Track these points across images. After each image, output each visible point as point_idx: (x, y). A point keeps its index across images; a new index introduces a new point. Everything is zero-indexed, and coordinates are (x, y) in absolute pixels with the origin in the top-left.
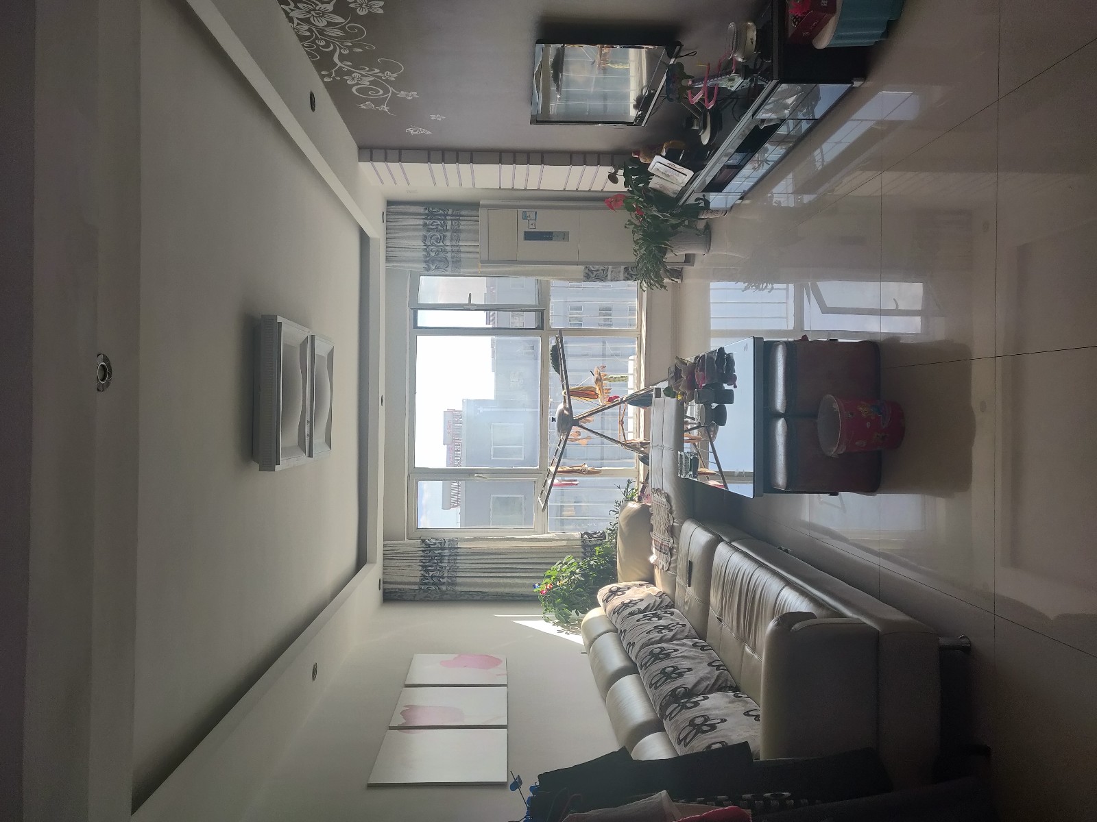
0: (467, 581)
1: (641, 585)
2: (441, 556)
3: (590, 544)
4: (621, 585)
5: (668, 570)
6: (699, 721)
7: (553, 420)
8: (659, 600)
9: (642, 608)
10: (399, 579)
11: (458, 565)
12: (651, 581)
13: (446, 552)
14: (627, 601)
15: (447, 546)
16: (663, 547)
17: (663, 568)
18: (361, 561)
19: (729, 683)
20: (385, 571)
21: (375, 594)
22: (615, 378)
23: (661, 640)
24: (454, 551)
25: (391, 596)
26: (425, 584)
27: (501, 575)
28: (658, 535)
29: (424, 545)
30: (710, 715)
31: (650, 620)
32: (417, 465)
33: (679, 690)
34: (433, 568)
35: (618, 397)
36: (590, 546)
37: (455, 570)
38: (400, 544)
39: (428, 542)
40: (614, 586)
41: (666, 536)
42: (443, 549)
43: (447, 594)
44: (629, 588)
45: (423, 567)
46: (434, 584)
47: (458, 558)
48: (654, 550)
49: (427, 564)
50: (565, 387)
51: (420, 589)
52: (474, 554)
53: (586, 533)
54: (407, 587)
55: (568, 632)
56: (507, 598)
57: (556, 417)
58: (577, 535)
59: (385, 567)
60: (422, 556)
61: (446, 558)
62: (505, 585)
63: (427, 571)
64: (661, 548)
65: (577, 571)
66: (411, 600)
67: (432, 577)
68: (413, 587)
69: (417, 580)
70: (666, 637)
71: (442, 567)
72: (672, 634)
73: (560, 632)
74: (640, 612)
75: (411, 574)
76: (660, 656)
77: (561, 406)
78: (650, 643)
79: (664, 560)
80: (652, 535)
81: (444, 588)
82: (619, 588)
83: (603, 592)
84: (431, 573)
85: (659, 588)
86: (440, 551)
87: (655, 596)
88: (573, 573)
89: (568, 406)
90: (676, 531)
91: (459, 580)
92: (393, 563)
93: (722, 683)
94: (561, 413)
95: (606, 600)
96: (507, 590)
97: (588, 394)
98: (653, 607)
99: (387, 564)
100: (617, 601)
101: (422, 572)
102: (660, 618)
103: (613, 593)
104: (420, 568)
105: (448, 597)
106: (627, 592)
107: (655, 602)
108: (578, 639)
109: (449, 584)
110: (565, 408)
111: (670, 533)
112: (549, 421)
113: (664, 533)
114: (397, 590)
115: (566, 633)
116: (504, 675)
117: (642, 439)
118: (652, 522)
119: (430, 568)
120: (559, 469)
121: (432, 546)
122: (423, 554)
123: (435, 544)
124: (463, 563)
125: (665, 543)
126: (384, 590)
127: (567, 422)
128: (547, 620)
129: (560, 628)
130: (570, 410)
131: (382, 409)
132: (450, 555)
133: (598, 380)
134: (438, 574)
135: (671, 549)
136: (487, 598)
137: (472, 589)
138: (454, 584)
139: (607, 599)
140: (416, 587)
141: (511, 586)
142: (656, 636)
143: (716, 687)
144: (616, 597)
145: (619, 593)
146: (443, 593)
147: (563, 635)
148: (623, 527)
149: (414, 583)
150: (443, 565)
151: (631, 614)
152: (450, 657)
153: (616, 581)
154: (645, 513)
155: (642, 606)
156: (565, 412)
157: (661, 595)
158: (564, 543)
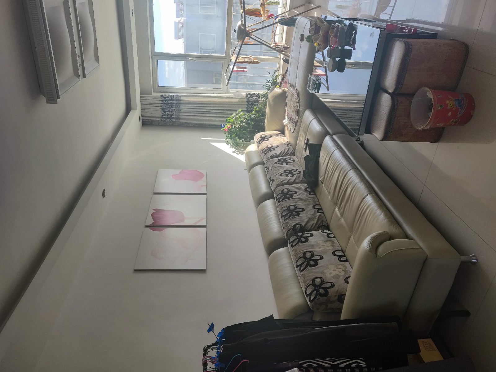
0: (185, 117)
1: (278, 135)
2: (172, 104)
3: (251, 100)
4: (267, 133)
5: (293, 132)
6: (308, 255)
7: (235, 31)
8: (287, 148)
9: (278, 154)
10: (149, 115)
11: (181, 109)
12: (283, 132)
13: (175, 102)
14: (270, 146)
15: (175, 98)
16: (292, 119)
17: (290, 130)
18: (128, 109)
19: (324, 223)
20: (142, 110)
21: (138, 124)
22: (272, 2)
23: (288, 183)
24: (179, 102)
25: (146, 123)
26: (164, 118)
27: (204, 115)
28: (289, 110)
29: (162, 98)
30: (315, 251)
31: (282, 164)
32: (156, 51)
33: (297, 226)
34: (168, 110)
35: (273, 15)
36: (251, 101)
37: (180, 111)
38: (149, 97)
39: (165, 96)
40: (262, 134)
41: (294, 114)
42: (173, 100)
43: (175, 123)
44: (271, 137)
45: (162, 109)
46: (169, 118)
47: (181, 105)
48: (286, 117)
49: (165, 108)
50: (242, 8)
51: (162, 120)
52: (189, 103)
53: (249, 94)
54: (154, 119)
55: (238, 153)
56: (207, 126)
57: (237, 29)
58: (244, 94)
59: (142, 109)
60: (161, 104)
61: (175, 105)
62: (206, 120)
63: (165, 112)
64: (290, 119)
65: (244, 121)
66: (157, 125)
67: (167, 115)
68: (157, 119)
69: (160, 116)
70: (291, 181)
71: (172, 110)
72: (294, 178)
73: (234, 152)
74: (277, 156)
75: (156, 113)
76: (288, 196)
77: (239, 23)
78: (282, 184)
79: (292, 126)
80: (286, 108)
81: (174, 120)
82: (266, 136)
83: (258, 136)
84: (167, 113)
85: (286, 139)
86: (171, 101)
87: (285, 144)
88: (242, 122)
89: (244, 23)
90: (301, 113)
91: (181, 117)
92: (146, 106)
93: (320, 223)
94: (240, 27)
95: (259, 143)
96: (207, 123)
97: (257, 14)
98: (284, 153)
99: (143, 107)
100: (265, 145)
101: (162, 112)
102: (287, 164)
103: (263, 139)
104: (161, 110)
105: (177, 124)
106: (270, 139)
107: (285, 149)
108: (242, 158)
109: (176, 118)
110: (242, 24)
111: (297, 113)
112: (232, 32)
113: (293, 112)
114: (149, 120)
115: (237, 154)
116: (205, 186)
117: (284, 43)
118: (287, 101)
119: (166, 110)
120: (238, 61)
121: (166, 98)
122: (162, 103)
123: (168, 97)
124: (183, 108)
125: (294, 118)
126: (143, 120)
127: (243, 33)
128: (228, 143)
129: (234, 149)
130: (245, 25)
131: (133, 19)
132: (176, 104)
133: (263, 5)
134: (170, 113)
135: (297, 122)
136: (196, 125)
137: (188, 122)
138: (179, 118)
139: (259, 141)
140: (159, 119)
141: (209, 121)
142: (284, 178)
143: (317, 226)
144: (264, 142)
145: (266, 139)
146: (174, 122)
147: (235, 155)
148: (271, 101)
149: (158, 117)
150: (173, 108)
151: (272, 157)
152: (177, 172)
153: (264, 130)
154: (283, 96)
155: (278, 151)
156: (242, 27)
157: (288, 144)
158: (237, 100)
